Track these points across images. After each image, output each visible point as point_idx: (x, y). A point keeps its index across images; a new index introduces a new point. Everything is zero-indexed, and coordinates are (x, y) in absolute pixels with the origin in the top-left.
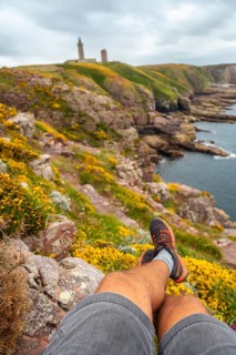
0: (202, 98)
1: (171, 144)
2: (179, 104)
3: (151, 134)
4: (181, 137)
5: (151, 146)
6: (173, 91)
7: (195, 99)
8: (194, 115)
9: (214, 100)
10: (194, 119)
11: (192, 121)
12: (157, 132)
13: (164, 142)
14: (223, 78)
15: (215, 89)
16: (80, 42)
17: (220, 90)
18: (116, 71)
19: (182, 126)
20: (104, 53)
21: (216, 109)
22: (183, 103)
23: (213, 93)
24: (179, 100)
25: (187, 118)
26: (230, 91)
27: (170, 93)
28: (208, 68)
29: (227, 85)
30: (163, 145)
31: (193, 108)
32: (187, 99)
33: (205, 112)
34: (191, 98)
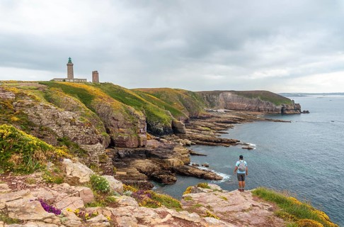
0: (197, 122)
1: (163, 169)
2: (173, 127)
3: (142, 158)
4: (174, 161)
5: (141, 171)
6: (167, 114)
7: (191, 122)
8: (189, 138)
9: (210, 124)
10: (189, 142)
11: (187, 145)
12: (148, 155)
13: (156, 166)
14: (218, 104)
15: (211, 114)
16: (70, 61)
17: (216, 115)
18: (106, 92)
19: (176, 149)
20: (95, 74)
21: (212, 133)
22: (177, 126)
23: (208, 117)
24: (173, 123)
25: (182, 142)
26: (225, 116)
27: (163, 116)
28: (203, 93)
29: (222, 110)
30: (154, 170)
31: (188, 131)
32: (182, 122)
33: (200, 136)
34: (186, 121)
